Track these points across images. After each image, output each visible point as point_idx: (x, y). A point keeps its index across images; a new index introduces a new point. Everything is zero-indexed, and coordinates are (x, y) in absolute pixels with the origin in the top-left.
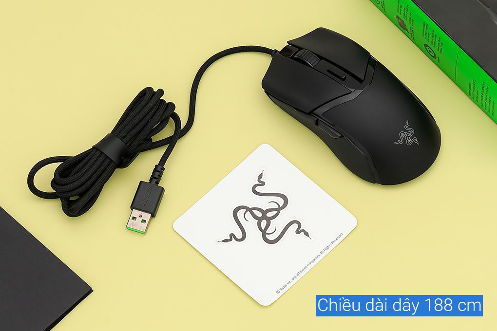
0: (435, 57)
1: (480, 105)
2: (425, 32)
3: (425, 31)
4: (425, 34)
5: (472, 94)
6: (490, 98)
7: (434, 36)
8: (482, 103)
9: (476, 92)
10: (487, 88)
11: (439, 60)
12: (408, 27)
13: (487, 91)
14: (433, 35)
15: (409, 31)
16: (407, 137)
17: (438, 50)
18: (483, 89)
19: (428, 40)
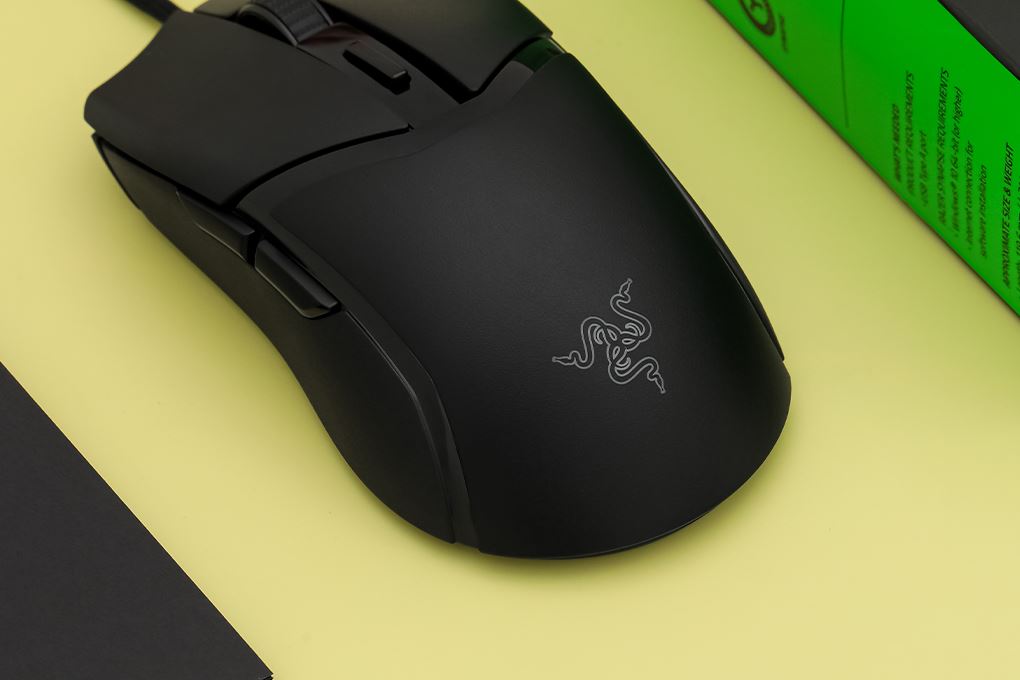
10: (958, 101)
11: (783, 38)
13: (958, 113)
16: (614, 345)
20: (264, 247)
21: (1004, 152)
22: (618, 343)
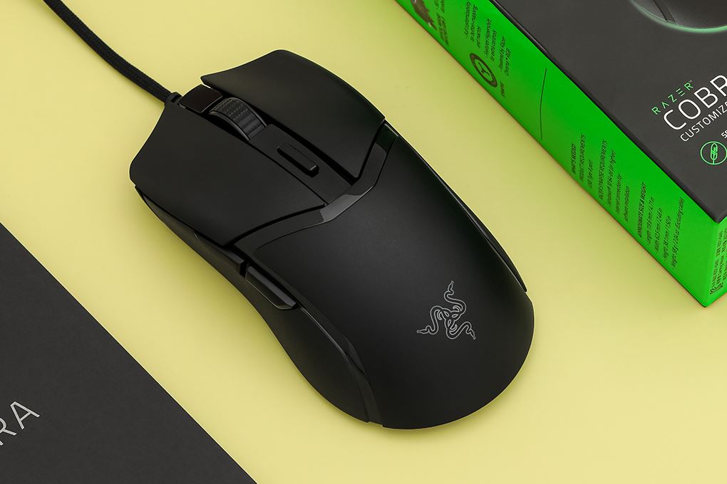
0: (493, 83)
1: (597, 195)
2: (470, 26)
3: (470, 22)
4: (470, 31)
5: (577, 169)
6: (619, 177)
7: (491, 33)
8: (600, 191)
9: (586, 165)
10: (613, 156)
11: (503, 91)
12: (433, 15)
13: (613, 161)
14: (488, 32)
15: (436, 23)
16: (448, 319)
17: (501, 66)
18: (603, 158)
19: (478, 43)
20: (251, 270)
21: (641, 186)
22: (450, 317)
